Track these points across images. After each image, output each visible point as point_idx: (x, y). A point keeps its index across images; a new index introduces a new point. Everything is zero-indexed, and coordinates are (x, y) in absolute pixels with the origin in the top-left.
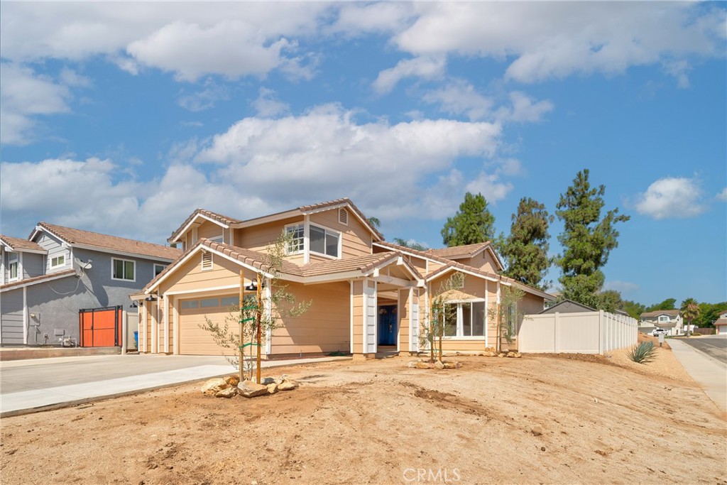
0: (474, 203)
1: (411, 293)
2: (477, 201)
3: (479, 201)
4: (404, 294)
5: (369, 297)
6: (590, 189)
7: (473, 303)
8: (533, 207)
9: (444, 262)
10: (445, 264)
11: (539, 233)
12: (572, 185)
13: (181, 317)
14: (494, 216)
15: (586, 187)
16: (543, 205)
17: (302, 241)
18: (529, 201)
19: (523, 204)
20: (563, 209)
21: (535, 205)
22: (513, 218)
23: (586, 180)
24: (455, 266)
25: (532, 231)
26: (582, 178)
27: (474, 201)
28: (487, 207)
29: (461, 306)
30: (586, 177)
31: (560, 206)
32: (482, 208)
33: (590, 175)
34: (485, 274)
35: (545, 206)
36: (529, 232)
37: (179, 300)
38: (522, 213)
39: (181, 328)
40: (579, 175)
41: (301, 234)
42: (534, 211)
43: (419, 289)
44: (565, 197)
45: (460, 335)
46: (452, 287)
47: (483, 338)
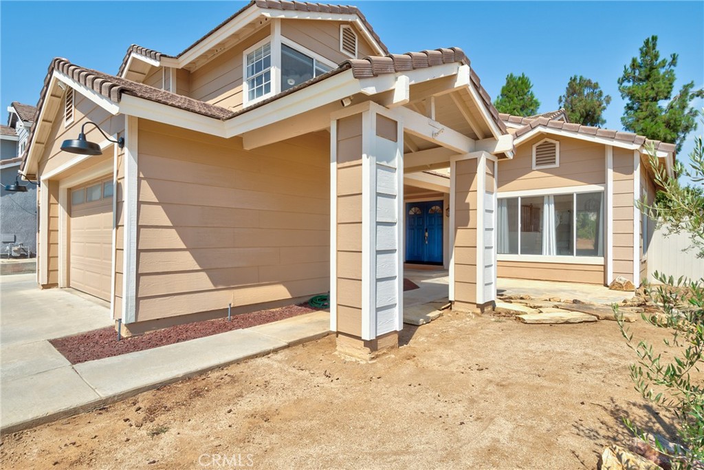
0: (516, 86)
1: (482, 168)
2: (520, 82)
3: (522, 83)
4: (465, 172)
5: (379, 166)
6: (660, 60)
7: (578, 195)
8: (586, 86)
9: (520, 123)
10: (521, 127)
11: (593, 118)
12: (638, 56)
13: (72, 219)
14: (539, 101)
15: (656, 56)
16: (597, 83)
17: (268, 75)
18: (580, 79)
19: (574, 83)
20: (626, 84)
21: (588, 84)
22: (560, 101)
23: (654, 48)
24: (545, 126)
25: (585, 114)
26: (649, 47)
27: (517, 83)
28: (531, 90)
29: (552, 199)
30: (654, 45)
31: (623, 81)
32: (526, 91)
33: (658, 42)
34: (612, 136)
35: (600, 85)
36: (581, 116)
37: (69, 190)
38: (573, 94)
39: (72, 240)
40: (647, 43)
41: (267, 63)
42: (586, 91)
43: (496, 160)
44: (630, 70)
45: (550, 254)
46: (534, 167)
47: (599, 260)
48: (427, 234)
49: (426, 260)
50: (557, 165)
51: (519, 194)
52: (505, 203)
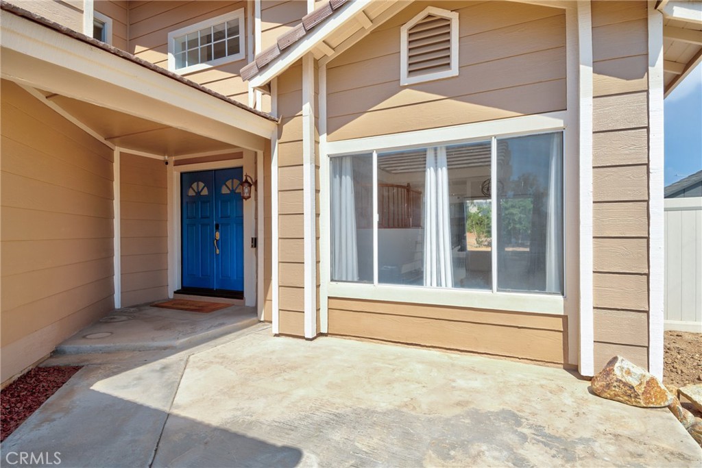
29: (443, 155)
45: (439, 284)
46: (405, 79)
47: (553, 303)
48: (218, 235)
49: (215, 287)
50: (454, 71)
51: (374, 145)
52: (348, 165)
